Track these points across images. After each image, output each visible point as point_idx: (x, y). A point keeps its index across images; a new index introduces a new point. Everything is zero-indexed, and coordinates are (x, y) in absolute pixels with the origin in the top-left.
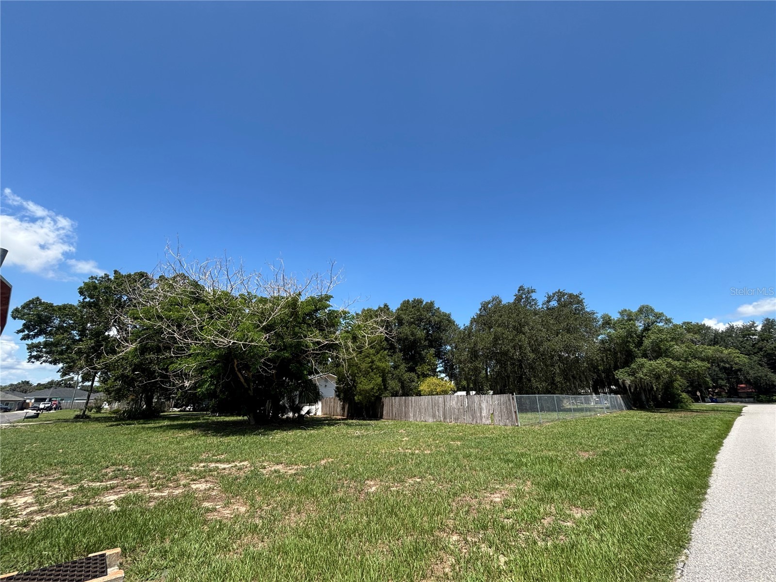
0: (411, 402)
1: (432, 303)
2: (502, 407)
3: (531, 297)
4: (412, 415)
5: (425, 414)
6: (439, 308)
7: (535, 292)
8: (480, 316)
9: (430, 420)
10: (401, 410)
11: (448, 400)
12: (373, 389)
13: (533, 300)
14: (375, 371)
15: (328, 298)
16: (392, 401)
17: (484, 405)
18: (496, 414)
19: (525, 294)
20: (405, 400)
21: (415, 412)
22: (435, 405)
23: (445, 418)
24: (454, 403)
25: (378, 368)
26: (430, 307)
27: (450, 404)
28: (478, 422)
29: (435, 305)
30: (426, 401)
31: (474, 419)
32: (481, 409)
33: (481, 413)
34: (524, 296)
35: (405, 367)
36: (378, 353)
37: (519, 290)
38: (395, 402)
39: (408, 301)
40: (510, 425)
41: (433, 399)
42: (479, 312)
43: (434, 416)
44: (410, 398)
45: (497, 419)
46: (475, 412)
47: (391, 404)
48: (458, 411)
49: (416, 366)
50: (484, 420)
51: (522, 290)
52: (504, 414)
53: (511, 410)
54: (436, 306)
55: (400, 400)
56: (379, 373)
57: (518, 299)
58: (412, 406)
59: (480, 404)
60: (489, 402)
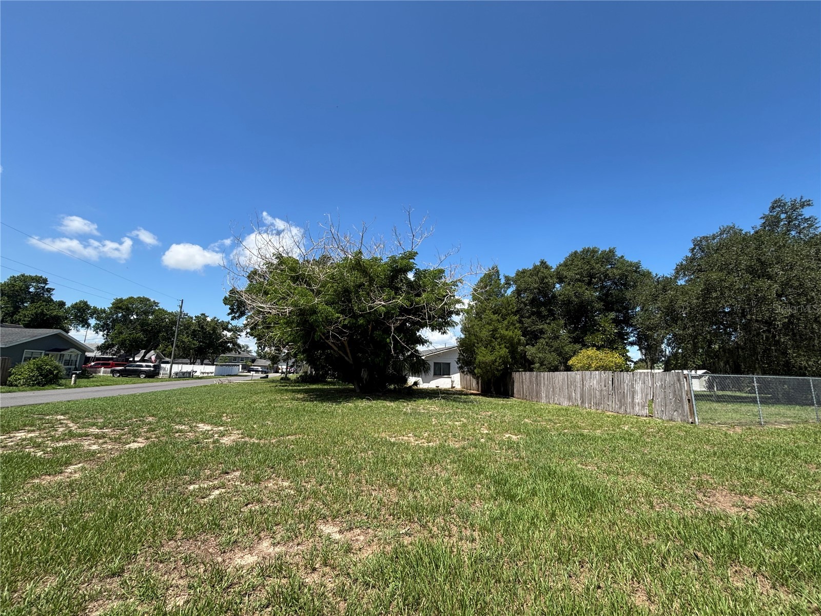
0: (544, 378)
1: (612, 251)
2: (668, 391)
3: (801, 215)
4: (544, 396)
5: (559, 395)
6: (623, 257)
7: (809, 205)
8: (692, 259)
9: (566, 404)
10: (532, 389)
11: (587, 377)
12: (495, 361)
13: (806, 220)
14: (499, 340)
15: (412, 255)
16: (522, 377)
17: (638, 387)
18: (658, 400)
19: (786, 213)
20: (537, 376)
21: (547, 391)
22: (571, 384)
23: (582, 402)
24: (595, 383)
25: (503, 337)
26: (609, 257)
27: (590, 383)
28: (628, 411)
29: (616, 253)
30: (561, 378)
31: (623, 407)
32: (633, 393)
33: (633, 398)
34: (783, 216)
35: (569, 337)
36: (504, 319)
37: (773, 208)
38: (526, 378)
39: (576, 253)
40: (679, 420)
41: (569, 377)
42: (690, 255)
43: (570, 398)
44: (542, 374)
45: (657, 408)
46: (624, 396)
47: (521, 379)
48: (601, 393)
49: (585, 336)
50: (637, 408)
51: (779, 206)
52: (671, 403)
53: (681, 397)
54: (618, 254)
55: (531, 376)
56: (505, 343)
57: (771, 222)
58: (544, 384)
59: (632, 385)
60: (647, 382)
